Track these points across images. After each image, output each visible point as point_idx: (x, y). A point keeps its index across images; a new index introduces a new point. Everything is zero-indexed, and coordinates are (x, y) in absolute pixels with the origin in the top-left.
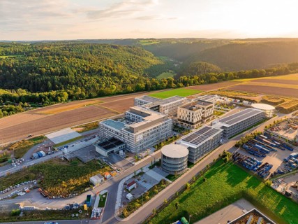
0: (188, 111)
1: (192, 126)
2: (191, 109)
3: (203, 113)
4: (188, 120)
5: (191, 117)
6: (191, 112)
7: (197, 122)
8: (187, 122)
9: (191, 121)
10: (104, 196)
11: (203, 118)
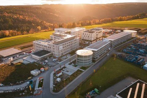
0: (88, 34)
1: (90, 42)
2: (90, 32)
3: (97, 35)
4: (88, 39)
5: (90, 37)
6: (90, 34)
7: (94, 40)
8: (87, 41)
9: (90, 39)
10: (42, 81)
11: (97, 38)
